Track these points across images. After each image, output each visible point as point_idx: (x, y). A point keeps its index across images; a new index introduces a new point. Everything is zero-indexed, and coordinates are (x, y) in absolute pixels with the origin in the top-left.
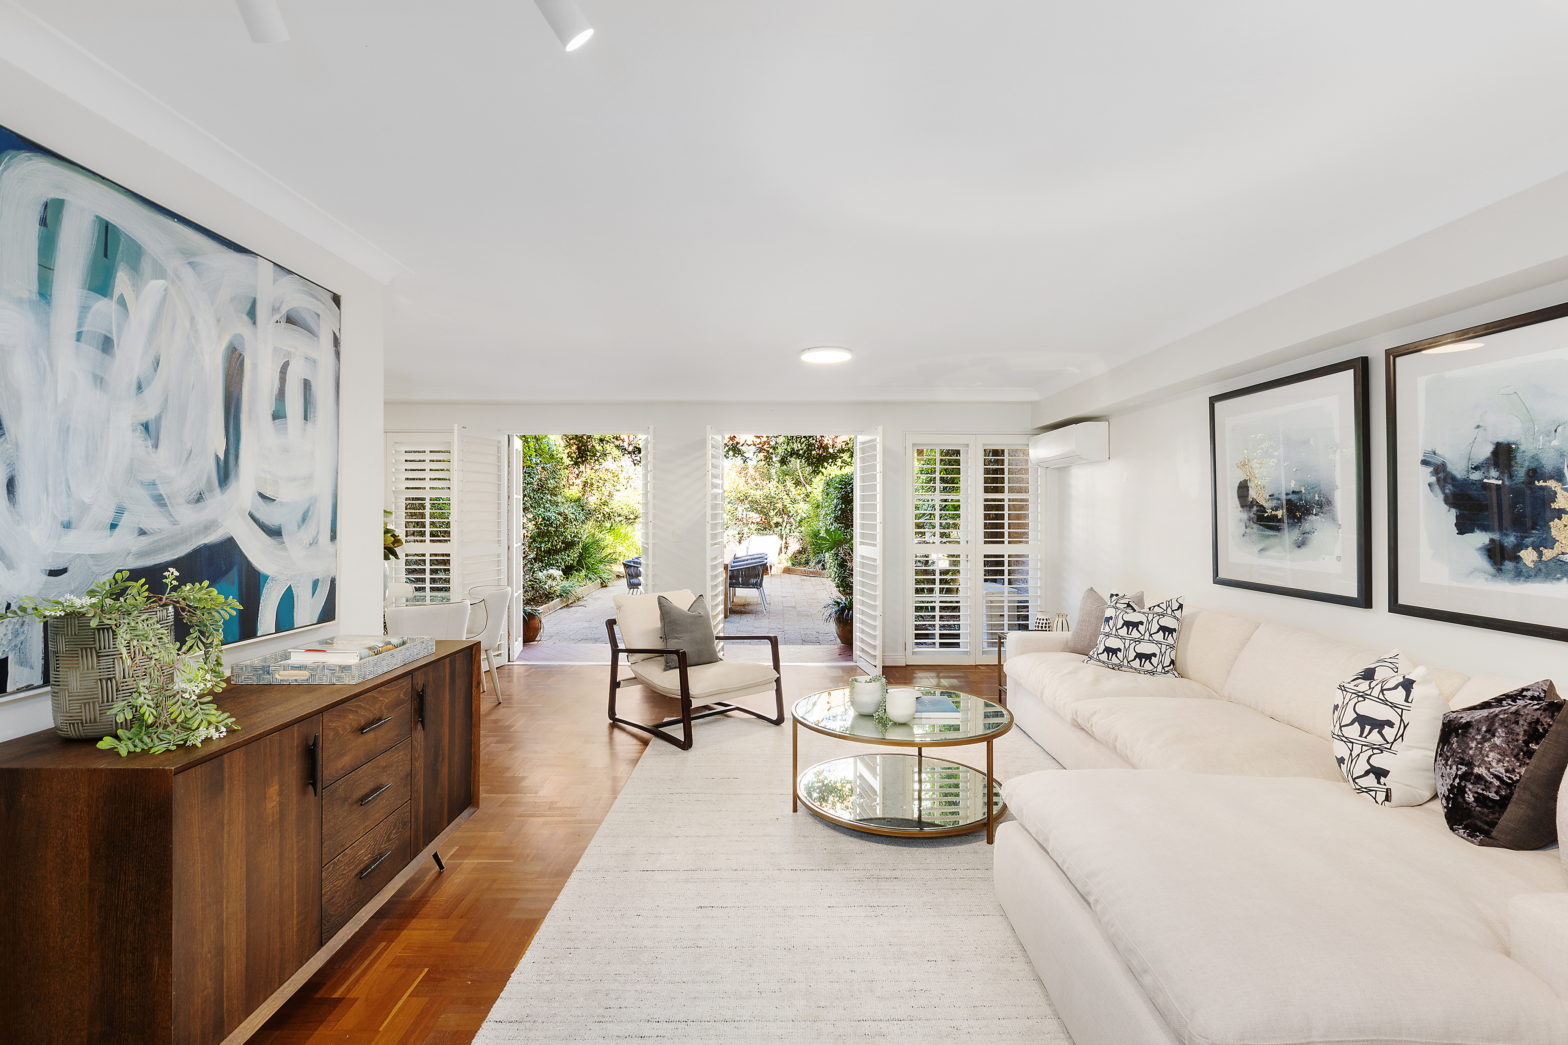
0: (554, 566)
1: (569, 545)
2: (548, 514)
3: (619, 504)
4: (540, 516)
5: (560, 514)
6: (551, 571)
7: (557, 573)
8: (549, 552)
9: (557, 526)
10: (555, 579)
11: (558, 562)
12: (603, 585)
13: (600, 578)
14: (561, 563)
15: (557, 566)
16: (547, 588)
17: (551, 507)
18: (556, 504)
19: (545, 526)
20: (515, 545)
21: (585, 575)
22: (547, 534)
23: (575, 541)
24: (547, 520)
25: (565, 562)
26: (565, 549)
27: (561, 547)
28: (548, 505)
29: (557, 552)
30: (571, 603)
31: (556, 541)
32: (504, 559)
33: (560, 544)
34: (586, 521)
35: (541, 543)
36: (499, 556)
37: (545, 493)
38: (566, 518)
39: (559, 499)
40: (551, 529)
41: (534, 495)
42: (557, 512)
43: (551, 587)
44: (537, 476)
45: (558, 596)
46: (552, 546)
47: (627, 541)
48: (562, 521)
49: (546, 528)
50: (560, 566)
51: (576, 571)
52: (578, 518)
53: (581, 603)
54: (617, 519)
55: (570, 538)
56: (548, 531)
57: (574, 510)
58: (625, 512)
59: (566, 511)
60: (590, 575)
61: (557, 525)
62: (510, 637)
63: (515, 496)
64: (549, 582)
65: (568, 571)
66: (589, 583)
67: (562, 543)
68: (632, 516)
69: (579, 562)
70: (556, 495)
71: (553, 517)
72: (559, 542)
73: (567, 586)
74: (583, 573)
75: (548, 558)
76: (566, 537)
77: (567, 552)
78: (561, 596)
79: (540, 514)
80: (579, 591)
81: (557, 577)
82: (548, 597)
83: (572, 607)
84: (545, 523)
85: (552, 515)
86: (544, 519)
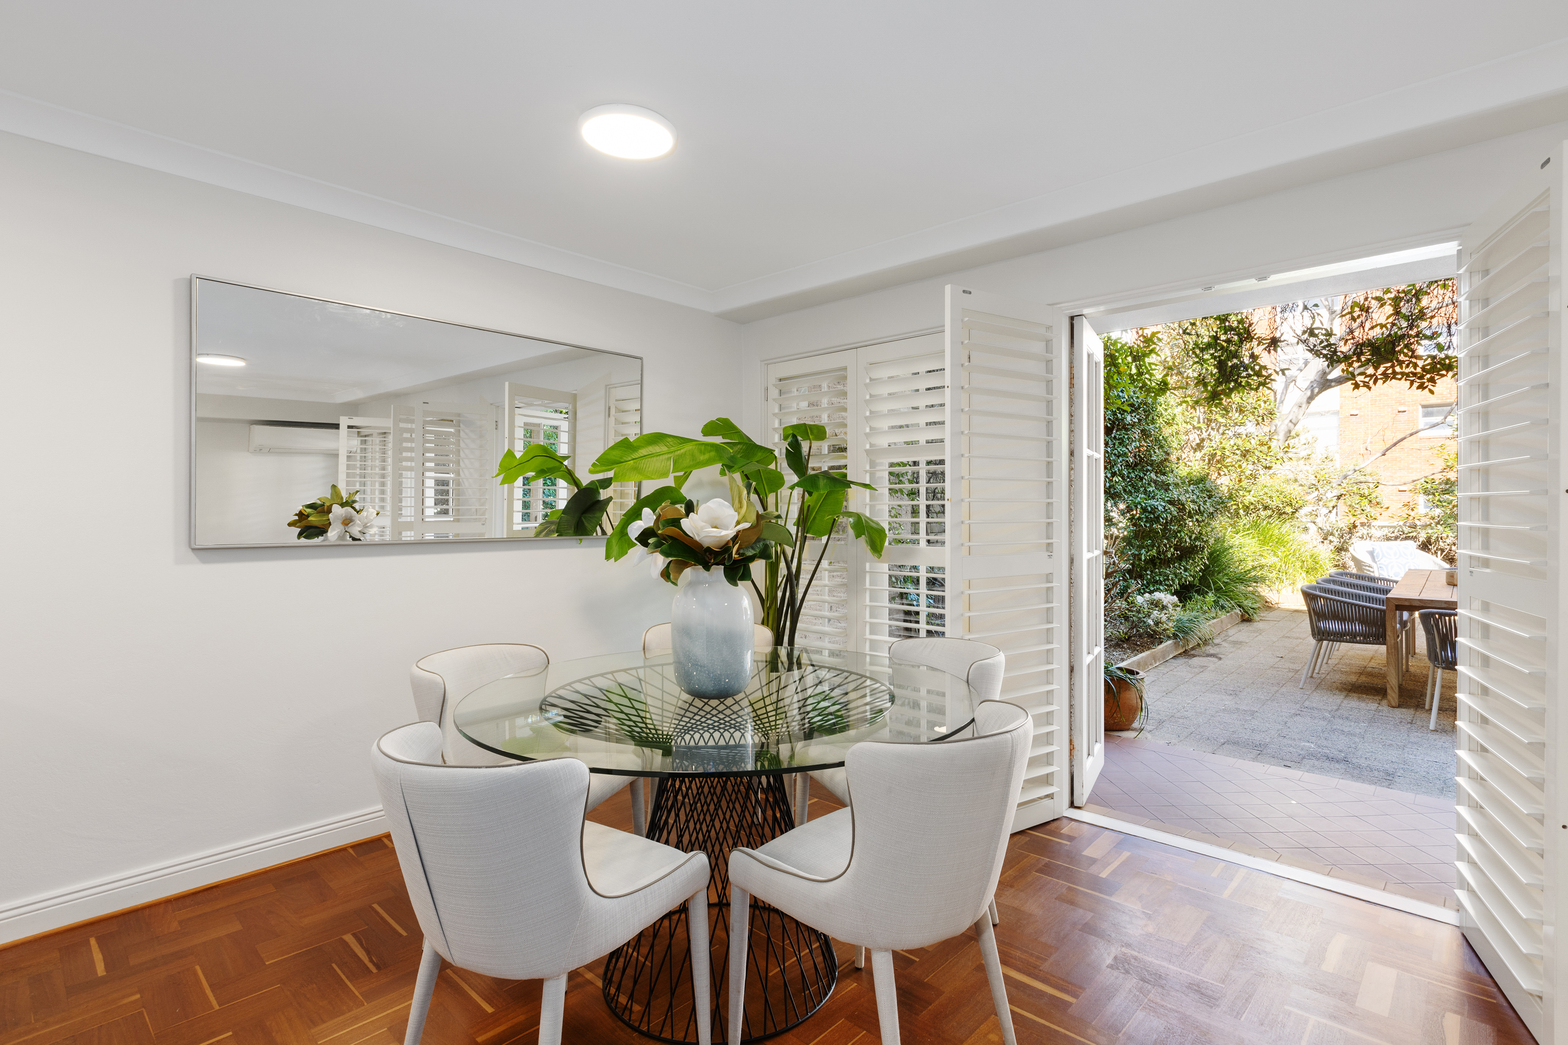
0: (1161, 584)
1: (1187, 553)
2: (1152, 502)
3: (1266, 490)
4: (1139, 507)
5: (1171, 502)
6: (1157, 595)
7: (1167, 598)
8: (1152, 562)
9: (1167, 522)
10: (1164, 607)
11: (1168, 580)
12: (1246, 619)
13: (1240, 606)
14: (1172, 580)
15: (1166, 585)
16: (1152, 623)
17: (1156, 492)
18: (1165, 487)
19: (1146, 522)
20: (1086, 556)
21: (1214, 601)
22: (1150, 534)
23: (1196, 546)
24: (1150, 512)
25: (1180, 580)
26: (1180, 559)
27: (1173, 555)
28: (1151, 489)
29: (1167, 562)
30: (1193, 649)
31: (1165, 545)
32: (1061, 585)
33: (1172, 550)
34: (1215, 514)
35: (1140, 547)
36: (1049, 578)
37: (1147, 470)
38: (1182, 508)
39: (1171, 479)
40: (1158, 527)
41: (1129, 473)
42: (1166, 499)
43: (1157, 623)
44: (1134, 444)
45: (1169, 637)
46: (1159, 552)
47: (1283, 549)
48: (1175, 513)
49: (1148, 525)
50: (1171, 586)
51: (1198, 592)
52: (1202, 509)
53: (1210, 650)
54: (1263, 513)
55: (1188, 540)
56: (1152, 530)
57: (1195, 497)
58: (1275, 503)
59: (1183, 498)
60: (1221, 602)
61: (1166, 519)
62: (1075, 752)
63: (1086, 452)
64: (1155, 613)
65: (1184, 593)
66: (1223, 615)
67: (1176, 549)
68: (1289, 510)
69: (1203, 580)
70: (1164, 474)
71: (1160, 508)
72: (1171, 547)
73: (1186, 619)
74: (1211, 597)
75: (1152, 572)
76: (1181, 539)
77: (1184, 563)
78: (1175, 636)
79: (1139, 503)
80: (1206, 627)
81: (1170, 606)
82: (1153, 637)
83: (1194, 656)
84: (1147, 517)
85: (1159, 505)
86: (1144, 510)
